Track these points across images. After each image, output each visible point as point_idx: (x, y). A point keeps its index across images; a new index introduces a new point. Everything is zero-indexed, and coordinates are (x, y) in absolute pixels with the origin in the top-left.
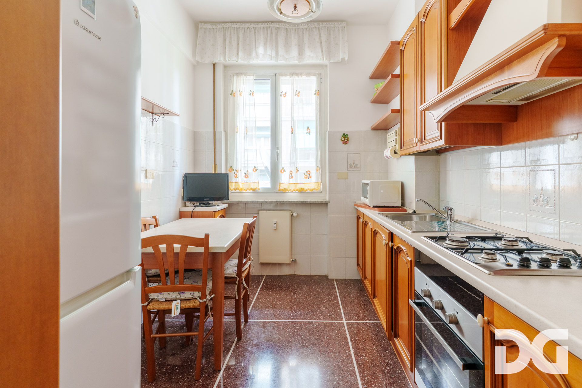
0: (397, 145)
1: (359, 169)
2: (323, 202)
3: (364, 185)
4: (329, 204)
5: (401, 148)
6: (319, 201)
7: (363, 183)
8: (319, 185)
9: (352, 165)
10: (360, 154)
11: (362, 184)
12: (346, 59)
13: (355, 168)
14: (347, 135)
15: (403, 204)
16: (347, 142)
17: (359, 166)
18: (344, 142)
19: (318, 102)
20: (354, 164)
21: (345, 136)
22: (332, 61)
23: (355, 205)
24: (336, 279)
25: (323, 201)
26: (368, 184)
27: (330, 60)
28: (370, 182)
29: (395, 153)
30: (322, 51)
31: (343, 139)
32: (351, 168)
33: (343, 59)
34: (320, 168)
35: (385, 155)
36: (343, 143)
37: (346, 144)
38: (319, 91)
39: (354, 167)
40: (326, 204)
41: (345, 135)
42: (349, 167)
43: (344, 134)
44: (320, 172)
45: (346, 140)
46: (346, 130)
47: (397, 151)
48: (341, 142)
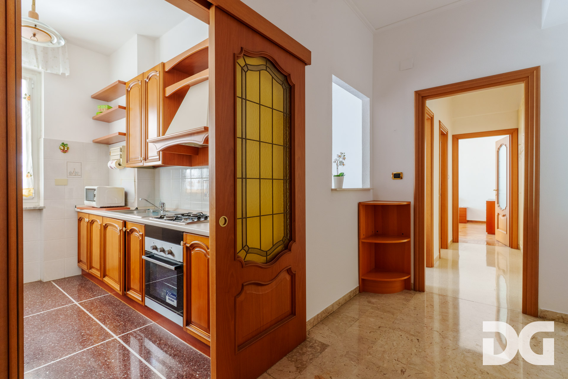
0: (121, 159)
1: (80, 177)
2: (37, 208)
3: (87, 190)
4: (44, 209)
5: (127, 162)
6: (31, 208)
7: (86, 189)
8: (30, 191)
9: (73, 172)
10: (81, 163)
11: (85, 190)
12: (67, 74)
13: (75, 175)
14: (67, 144)
15: (126, 204)
16: (66, 151)
17: (80, 174)
18: (63, 151)
19: (30, 107)
20: (75, 172)
21: (64, 145)
22: (49, 71)
23: (77, 208)
24: (54, 281)
25: (36, 207)
26: (94, 190)
27: (47, 70)
28: (98, 188)
29: (120, 165)
30: (37, 59)
31: (62, 148)
32: (72, 175)
33: (63, 74)
34: (32, 174)
35: (109, 166)
36: (62, 152)
37: (65, 152)
38: (30, 95)
40: (40, 210)
41: (65, 145)
42: (68, 174)
43: (63, 143)
44: (31, 179)
45: (66, 149)
46: (66, 140)
47: (121, 164)
48: (60, 151)
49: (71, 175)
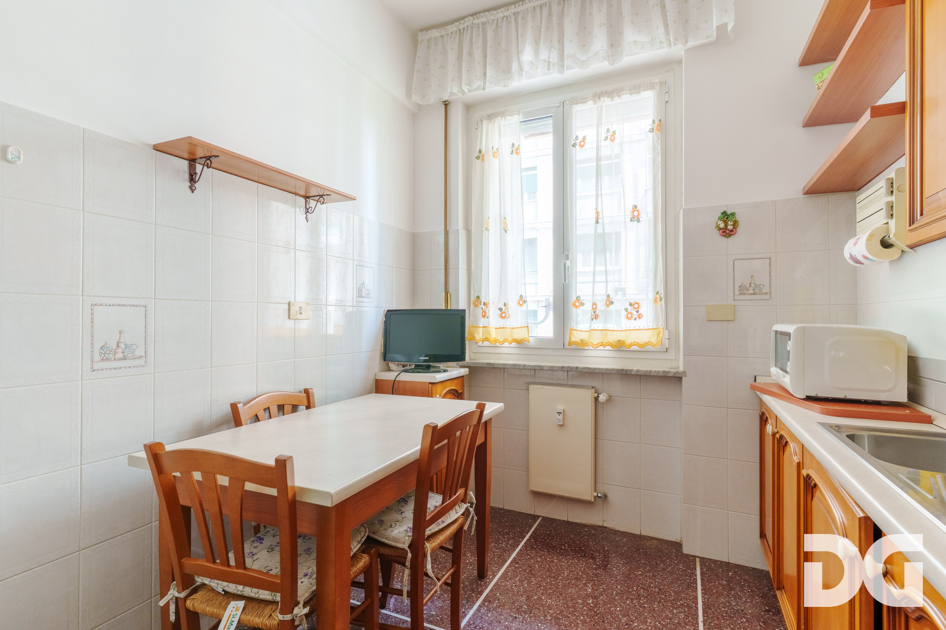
0: (892, 223)
1: (767, 297)
2: (670, 375)
3: (779, 336)
4: (683, 378)
5: (912, 221)
6: (659, 372)
7: (776, 332)
8: (659, 334)
9: (748, 286)
10: (770, 258)
11: (773, 334)
12: (730, 27)
13: (755, 294)
14: (733, 214)
15: (915, 396)
16: (732, 231)
17: (764, 290)
18: (723, 232)
19: (659, 148)
20: (753, 285)
21: (726, 216)
22: (691, 43)
23: (753, 388)
24: (702, 559)
25: (669, 372)
26: (787, 335)
27: (686, 42)
28: (797, 330)
29: (886, 244)
30: (666, 26)
31: (722, 225)
32: (745, 294)
33: (722, 28)
34: (662, 296)
35: (847, 255)
36: (722, 235)
37: (730, 235)
38: (660, 121)
39: (751, 292)
40: (676, 379)
41: (728, 216)
42: (737, 292)
43: (724, 213)
44: (661, 306)
45: (730, 227)
46: (730, 204)
47: (893, 239)
48: (717, 233)
49: (743, 294)
